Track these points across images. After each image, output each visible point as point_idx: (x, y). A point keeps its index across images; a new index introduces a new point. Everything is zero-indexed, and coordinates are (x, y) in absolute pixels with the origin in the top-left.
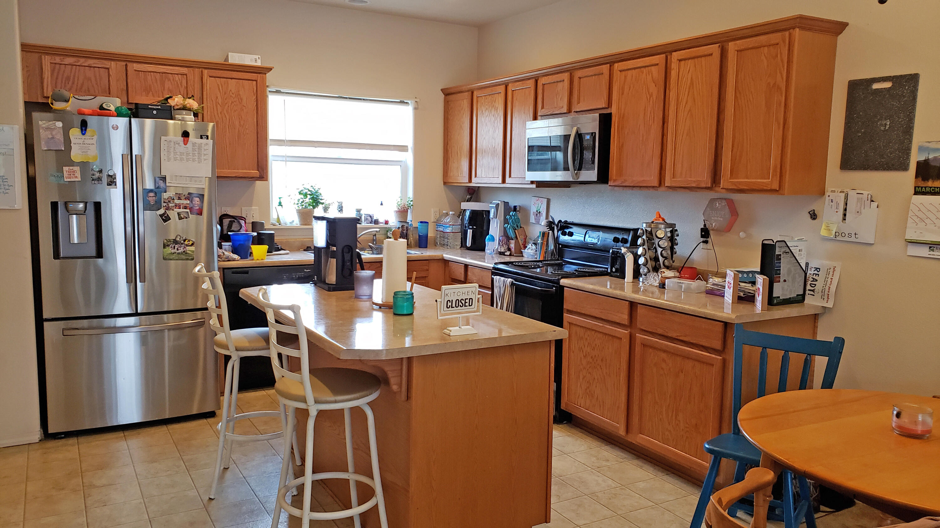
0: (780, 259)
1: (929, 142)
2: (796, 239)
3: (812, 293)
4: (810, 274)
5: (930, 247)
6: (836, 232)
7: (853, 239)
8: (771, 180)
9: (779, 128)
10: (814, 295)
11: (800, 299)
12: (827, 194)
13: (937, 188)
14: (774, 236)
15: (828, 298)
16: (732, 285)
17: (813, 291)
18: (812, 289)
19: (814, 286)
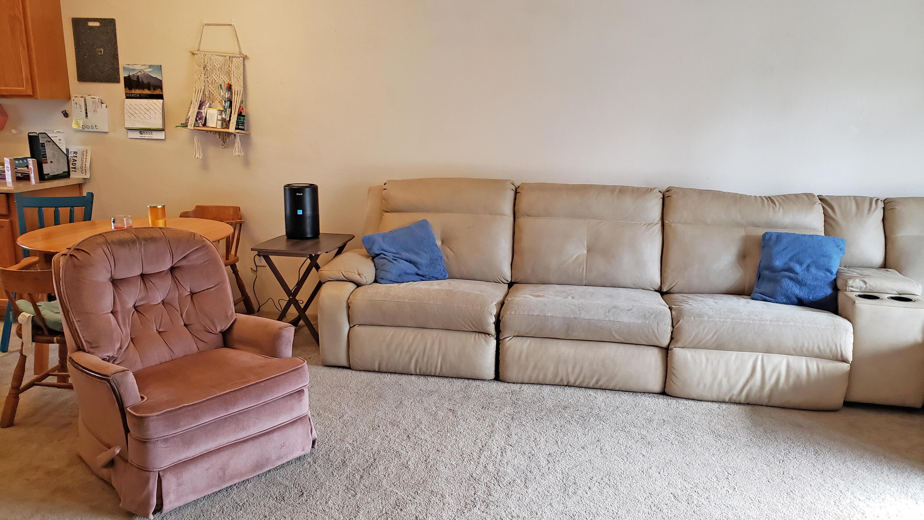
0: (44, 146)
1: (128, 65)
2: (55, 131)
3: (74, 169)
4: (71, 156)
5: (140, 132)
6: (83, 126)
7: (95, 130)
8: (26, 88)
9: (24, 49)
10: (76, 171)
11: (66, 175)
12: (72, 98)
13: (138, 94)
14: (37, 130)
15: (86, 172)
16: (10, 168)
17: (75, 168)
18: (74, 167)
19: (75, 164)
